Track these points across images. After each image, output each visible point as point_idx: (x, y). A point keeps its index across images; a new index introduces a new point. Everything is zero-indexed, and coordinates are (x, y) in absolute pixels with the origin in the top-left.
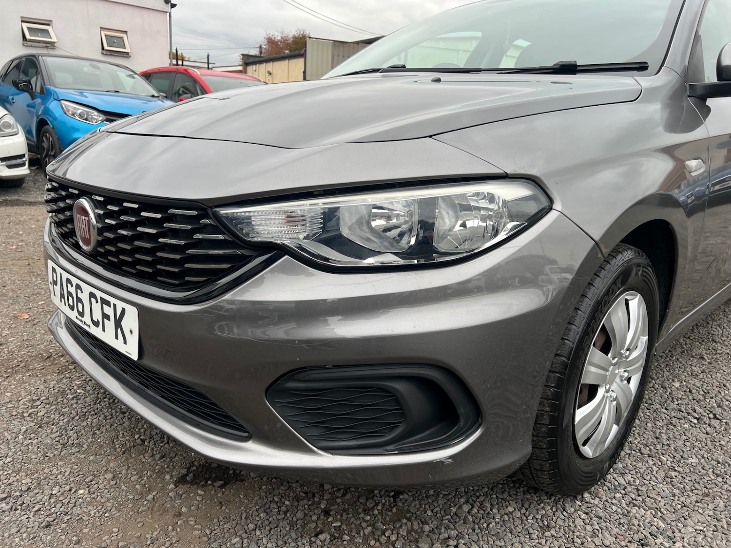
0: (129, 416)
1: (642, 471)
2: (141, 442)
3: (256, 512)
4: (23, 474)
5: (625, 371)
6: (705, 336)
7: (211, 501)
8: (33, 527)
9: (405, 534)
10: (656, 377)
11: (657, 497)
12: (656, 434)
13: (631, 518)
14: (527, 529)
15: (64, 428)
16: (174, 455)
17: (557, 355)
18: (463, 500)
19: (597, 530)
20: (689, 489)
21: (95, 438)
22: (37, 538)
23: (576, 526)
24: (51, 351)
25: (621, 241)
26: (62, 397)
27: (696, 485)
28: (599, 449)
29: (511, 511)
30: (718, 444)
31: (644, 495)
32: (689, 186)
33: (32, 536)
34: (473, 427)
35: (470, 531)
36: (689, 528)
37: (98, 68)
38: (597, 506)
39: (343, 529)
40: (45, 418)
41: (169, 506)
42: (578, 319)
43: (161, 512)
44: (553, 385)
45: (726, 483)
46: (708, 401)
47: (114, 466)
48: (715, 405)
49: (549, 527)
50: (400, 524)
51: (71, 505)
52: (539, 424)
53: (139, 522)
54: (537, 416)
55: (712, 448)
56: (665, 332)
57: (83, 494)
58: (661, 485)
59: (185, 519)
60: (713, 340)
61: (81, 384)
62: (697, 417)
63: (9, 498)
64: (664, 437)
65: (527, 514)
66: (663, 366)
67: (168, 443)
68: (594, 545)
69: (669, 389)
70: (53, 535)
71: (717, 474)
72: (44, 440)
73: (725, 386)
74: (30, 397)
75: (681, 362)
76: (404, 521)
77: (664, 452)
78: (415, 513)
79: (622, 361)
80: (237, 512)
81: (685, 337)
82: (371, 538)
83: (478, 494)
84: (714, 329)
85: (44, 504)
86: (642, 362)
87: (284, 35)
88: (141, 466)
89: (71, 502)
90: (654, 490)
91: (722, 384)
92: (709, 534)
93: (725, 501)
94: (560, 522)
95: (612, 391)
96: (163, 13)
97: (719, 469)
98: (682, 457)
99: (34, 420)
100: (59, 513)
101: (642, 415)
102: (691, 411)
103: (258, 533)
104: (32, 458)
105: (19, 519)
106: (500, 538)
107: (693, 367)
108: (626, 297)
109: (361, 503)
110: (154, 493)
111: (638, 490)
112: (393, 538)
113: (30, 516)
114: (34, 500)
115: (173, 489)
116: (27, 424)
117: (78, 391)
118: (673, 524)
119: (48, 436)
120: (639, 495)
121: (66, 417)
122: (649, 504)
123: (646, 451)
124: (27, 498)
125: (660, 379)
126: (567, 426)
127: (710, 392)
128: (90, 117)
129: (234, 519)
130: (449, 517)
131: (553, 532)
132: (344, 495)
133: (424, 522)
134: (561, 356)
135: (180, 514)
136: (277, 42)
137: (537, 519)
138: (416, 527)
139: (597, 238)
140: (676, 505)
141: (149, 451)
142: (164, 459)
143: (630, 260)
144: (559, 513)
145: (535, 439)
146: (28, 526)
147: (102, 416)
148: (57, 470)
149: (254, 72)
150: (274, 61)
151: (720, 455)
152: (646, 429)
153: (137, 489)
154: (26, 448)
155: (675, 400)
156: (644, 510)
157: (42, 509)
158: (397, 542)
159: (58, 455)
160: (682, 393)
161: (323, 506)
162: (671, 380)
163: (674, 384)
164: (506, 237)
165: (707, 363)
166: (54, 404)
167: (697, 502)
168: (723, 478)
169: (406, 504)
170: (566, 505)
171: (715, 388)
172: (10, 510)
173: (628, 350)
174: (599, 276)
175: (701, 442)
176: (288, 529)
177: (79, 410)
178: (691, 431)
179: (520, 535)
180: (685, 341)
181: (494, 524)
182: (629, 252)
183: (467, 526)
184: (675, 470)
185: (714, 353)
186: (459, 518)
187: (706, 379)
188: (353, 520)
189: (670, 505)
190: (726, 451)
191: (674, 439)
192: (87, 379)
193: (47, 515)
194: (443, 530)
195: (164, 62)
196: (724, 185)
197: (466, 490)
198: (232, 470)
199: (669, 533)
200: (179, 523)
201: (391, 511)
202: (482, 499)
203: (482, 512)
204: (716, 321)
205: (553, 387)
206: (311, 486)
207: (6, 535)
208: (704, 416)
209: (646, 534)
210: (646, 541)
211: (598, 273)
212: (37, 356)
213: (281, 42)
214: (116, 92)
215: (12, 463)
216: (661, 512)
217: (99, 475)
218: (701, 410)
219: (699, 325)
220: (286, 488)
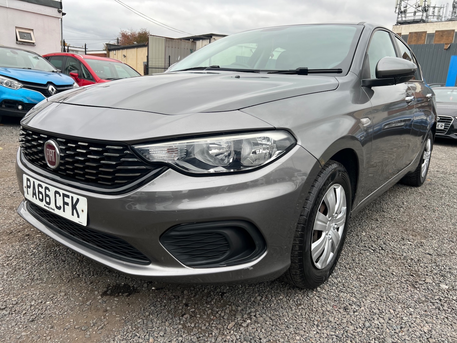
0: (68, 263)
1: (345, 276)
2: (78, 276)
3: (149, 307)
4: (11, 296)
5: (335, 224)
6: (379, 209)
7: (123, 303)
8: (24, 322)
9: (228, 312)
10: (354, 231)
11: (353, 288)
12: (353, 258)
13: (340, 298)
14: (290, 306)
15: (30, 271)
16: (98, 282)
17: (301, 215)
18: (257, 295)
19: (324, 304)
20: (368, 283)
21: (49, 275)
22: (28, 327)
23: (313, 303)
24: (11, 229)
25: (330, 159)
26: (25, 255)
27: (372, 281)
28: (324, 265)
29: (281, 298)
30: (383, 262)
31: (346, 287)
32: (361, 132)
33: (25, 326)
34: (262, 251)
35: (262, 308)
36: (368, 301)
37: (17, 53)
38: (324, 293)
39: (196, 312)
40: (17, 266)
41: (99, 307)
42: (311, 197)
43: (96, 310)
44: (300, 230)
45: (386, 280)
46: (379, 241)
47: (64, 289)
48: (382, 243)
49: (300, 304)
50: (226, 308)
51: (44, 310)
52: (294, 250)
53: (84, 316)
54: (293, 246)
55: (380, 263)
56: (355, 205)
57: (50, 304)
58: (355, 282)
59: (110, 313)
60: (383, 211)
61: (35, 247)
62: (373, 249)
63: (6, 308)
64: (357, 259)
65: (290, 299)
66: (357, 225)
67: (93, 275)
68: (322, 311)
69: (360, 236)
70: (37, 325)
71: (382, 276)
72: (20, 278)
73: (388, 233)
74: (5, 255)
75: (366, 223)
76: (228, 306)
77: (357, 267)
78: (233, 302)
79: (333, 219)
80: (138, 307)
81: (369, 210)
82: (211, 315)
83: (264, 291)
84: (384, 205)
85: (28, 310)
86: (343, 220)
87: (133, 32)
88: (80, 288)
89: (43, 308)
90: (351, 284)
91: (386, 233)
92: (378, 303)
93: (386, 288)
94: (306, 302)
95: (329, 234)
96: (57, 19)
97: (383, 273)
98: (365, 268)
99: (11, 267)
100: (37, 314)
101: (347, 250)
102: (370, 247)
103: (151, 316)
104: (14, 287)
105: (16, 318)
106: (276, 311)
107: (372, 225)
108: (334, 187)
109: (204, 299)
110: (90, 301)
111: (343, 285)
112: (223, 314)
113: (21, 317)
114: (21, 309)
115: (100, 299)
116: (7, 269)
117: (33, 251)
118: (360, 299)
119: (22, 275)
120: (344, 287)
121: (29, 265)
122: (349, 291)
123: (348, 266)
124: (17, 307)
125: (356, 231)
126: (307, 251)
127: (380, 237)
128: (13, 85)
129: (137, 311)
130: (250, 303)
131: (302, 306)
132: (195, 296)
133: (238, 306)
134: (303, 216)
135: (106, 311)
136: (128, 36)
137: (294, 301)
138: (234, 308)
139: (318, 158)
140: (362, 291)
141: (83, 280)
142: (92, 284)
143: (335, 169)
144: (305, 298)
145: (292, 258)
146: (22, 321)
147: (52, 263)
148: (31, 293)
149: (114, 55)
150: (128, 49)
151: (384, 267)
152: (348, 256)
153: (80, 299)
154: (10, 282)
155: (363, 241)
156: (346, 294)
157: (27, 313)
158: (225, 316)
159: (30, 285)
160: (366, 238)
161: (184, 302)
162: (361, 232)
163: (362, 234)
164: (276, 158)
165: (379, 222)
166: (21, 259)
167: (372, 289)
168: (385, 278)
169: (228, 298)
170: (309, 294)
171: (383, 235)
172: (9, 314)
173: (336, 213)
174: (320, 176)
175: (375, 261)
176: (167, 314)
177: (37, 261)
178: (370, 256)
179: (286, 309)
180: (369, 212)
181: (273, 305)
182: (335, 164)
183: (260, 306)
184: (362, 275)
185: (383, 217)
186: (256, 303)
187: (379, 230)
188: (201, 307)
189: (359, 291)
190: (387, 265)
191: (362, 260)
192: (38, 244)
193: (31, 316)
194: (248, 309)
195: (57, 49)
196: (390, 126)
197: (258, 290)
198: (132, 287)
199: (358, 303)
200: (107, 315)
201: (220, 302)
202: (266, 293)
203: (267, 300)
204: (385, 201)
205: (300, 231)
206: (177, 293)
207: (10, 326)
208: (377, 249)
209: (347, 304)
210: (347, 307)
211: (320, 175)
212: (3, 232)
213: (131, 36)
214: (29, 69)
215: (3, 290)
216: (355, 294)
217: (57, 294)
218: (375, 246)
219: (376, 203)
220: (164, 294)
